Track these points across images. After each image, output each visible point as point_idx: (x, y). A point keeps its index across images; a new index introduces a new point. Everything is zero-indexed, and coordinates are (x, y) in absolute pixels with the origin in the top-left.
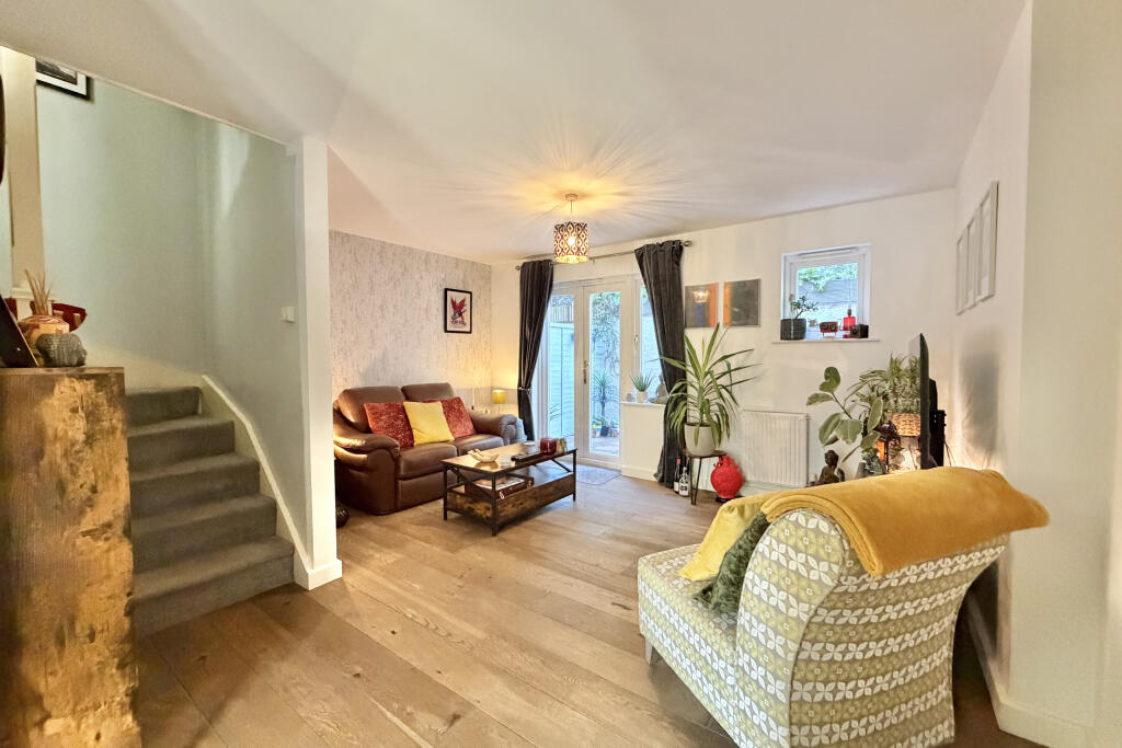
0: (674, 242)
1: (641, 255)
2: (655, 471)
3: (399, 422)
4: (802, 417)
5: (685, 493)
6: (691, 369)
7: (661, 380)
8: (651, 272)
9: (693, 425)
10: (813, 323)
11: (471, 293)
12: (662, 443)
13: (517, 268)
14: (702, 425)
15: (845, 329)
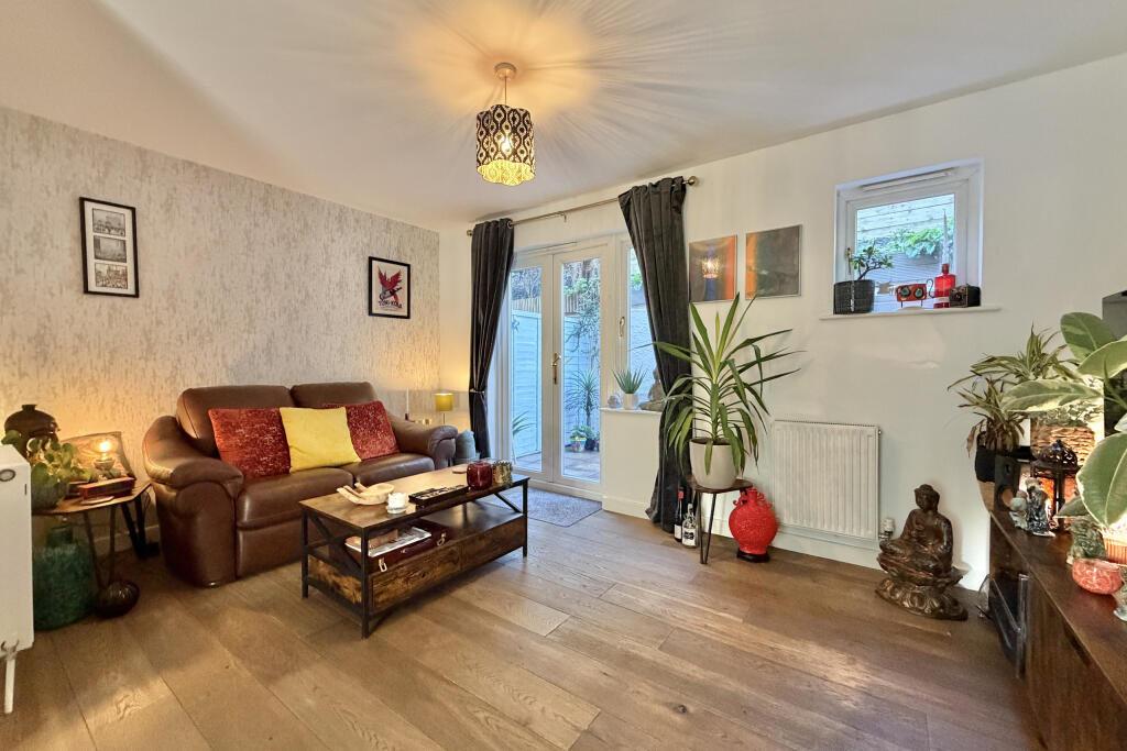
0: (673, 181)
1: (626, 202)
2: (648, 505)
3: (268, 437)
4: (871, 431)
5: (691, 542)
6: (697, 358)
7: (656, 378)
8: (642, 226)
9: (702, 441)
10: (884, 288)
11: (408, 266)
12: (658, 467)
13: (469, 233)
14: (717, 442)
15: (938, 294)
